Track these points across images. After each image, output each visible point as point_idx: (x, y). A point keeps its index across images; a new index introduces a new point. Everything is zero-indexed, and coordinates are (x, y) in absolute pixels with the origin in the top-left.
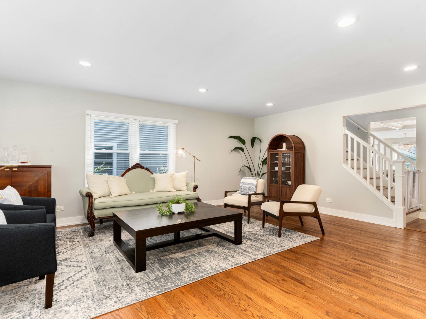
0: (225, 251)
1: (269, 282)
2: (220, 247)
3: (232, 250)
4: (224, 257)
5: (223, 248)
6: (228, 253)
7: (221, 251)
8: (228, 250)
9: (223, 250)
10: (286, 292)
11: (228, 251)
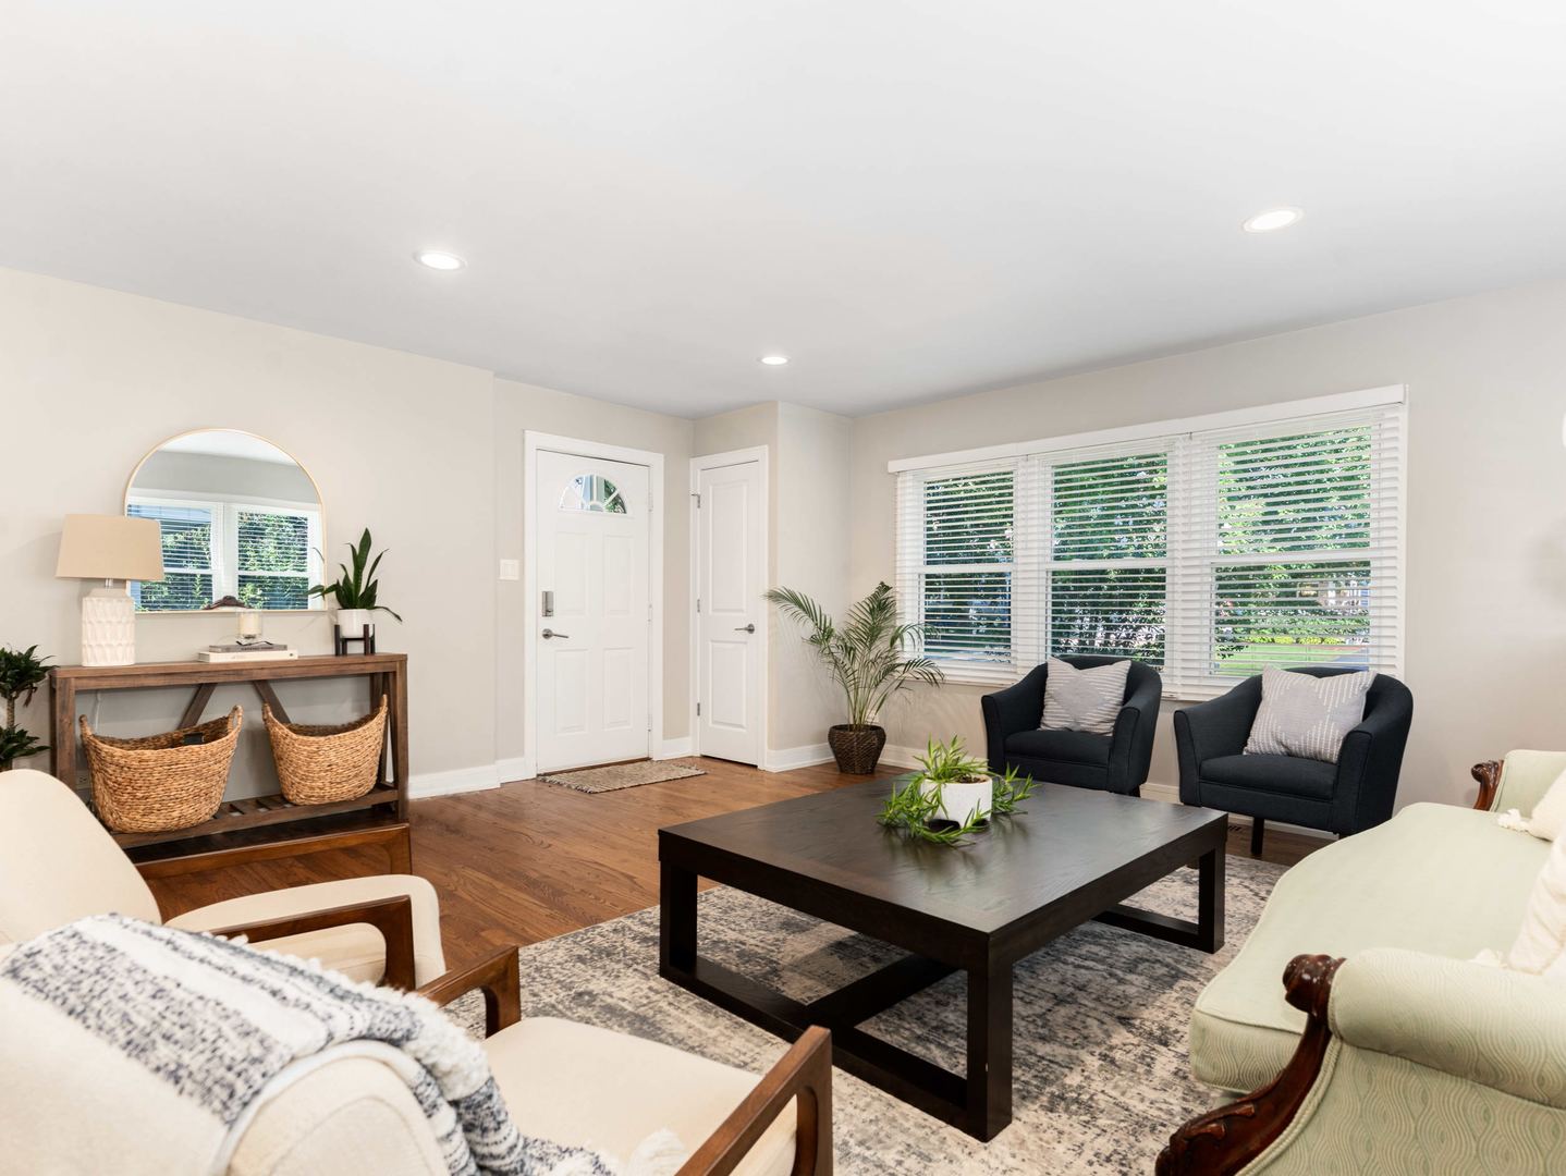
0: (734, 938)
1: (622, 874)
2: (760, 951)
3: (706, 941)
4: (734, 913)
5: (744, 947)
6: (722, 928)
7: (748, 933)
8: (725, 942)
9: (743, 938)
10: (596, 863)
11: (723, 937)
